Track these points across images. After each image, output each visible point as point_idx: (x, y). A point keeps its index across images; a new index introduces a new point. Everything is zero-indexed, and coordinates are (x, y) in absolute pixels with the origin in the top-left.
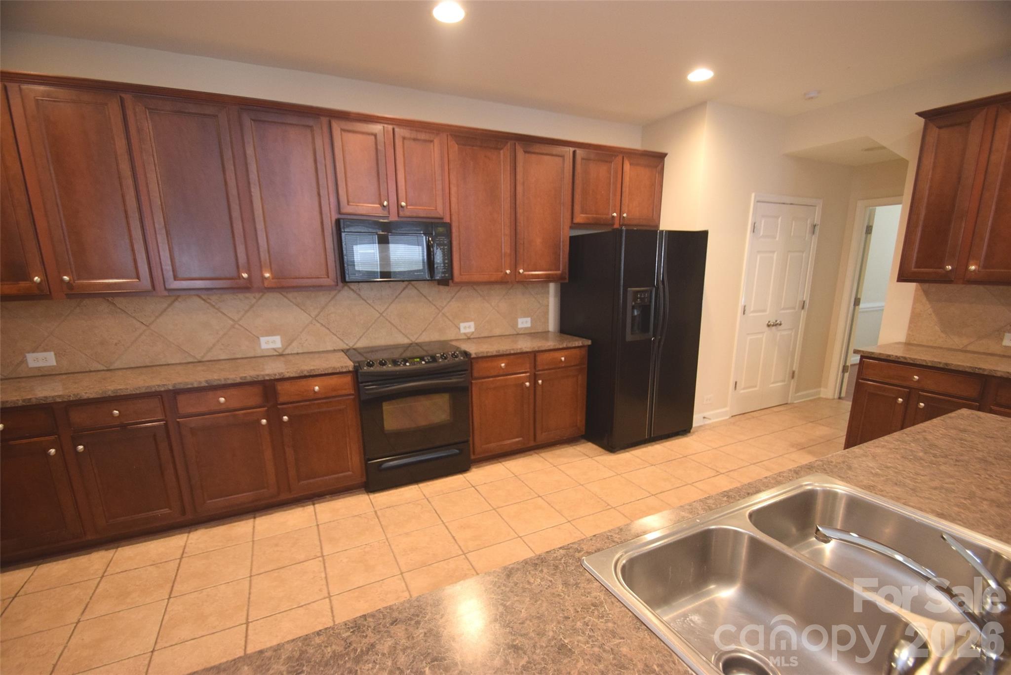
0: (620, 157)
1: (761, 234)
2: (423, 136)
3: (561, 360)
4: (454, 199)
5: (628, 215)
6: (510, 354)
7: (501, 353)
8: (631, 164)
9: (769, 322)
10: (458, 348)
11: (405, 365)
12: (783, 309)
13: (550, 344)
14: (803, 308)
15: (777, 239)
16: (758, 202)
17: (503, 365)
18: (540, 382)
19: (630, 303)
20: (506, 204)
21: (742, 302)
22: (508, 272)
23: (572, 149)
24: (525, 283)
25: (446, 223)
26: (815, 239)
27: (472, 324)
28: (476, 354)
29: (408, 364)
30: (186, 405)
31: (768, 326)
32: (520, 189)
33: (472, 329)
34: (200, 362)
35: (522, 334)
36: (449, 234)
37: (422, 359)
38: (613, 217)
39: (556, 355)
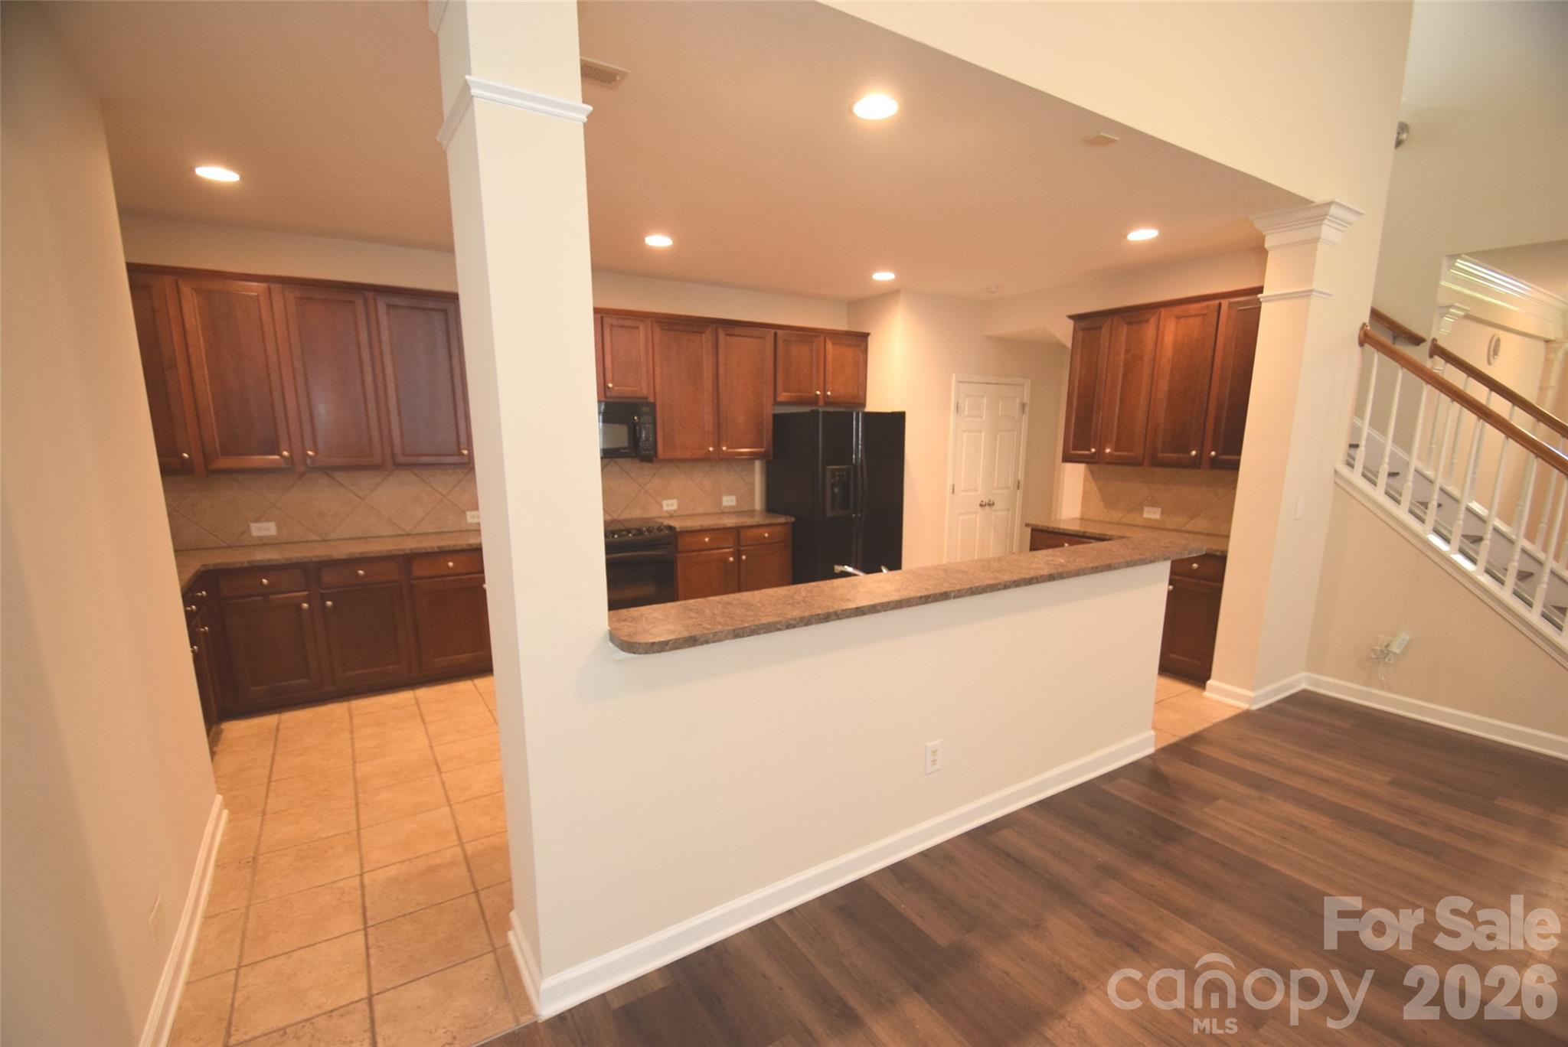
0: (822, 338)
1: (966, 413)
2: (627, 323)
3: (765, 537)
4: (658, 380)
5: (832, 393)
6: (713, 530)
7: (705, 527)
8: (833, 344)
9: (982, 501)
10: (662, 524)
11: (613, 537)
12: (998, 488)
13: (758, 519)
14: (1018, 488)
15: (984, 418)
16: (960, 382)
17: (707, 539)
18: (744, 557)
19: (829, 481)
20: (708, 385)
21: (949, 483)
22: (711, 449)
23: (772, 331)
24: (729, 460)
25: (650, 403)
26: (1025, 418)
27: (675, 502)
28: (680, 528)
29: (616, 536)
30: (419, 570)
31: (981, 505)
32: (722, 370)
33: (675, 507)
34: (408, 535)
35: (727, 513)
36: (653, 414)
37: (629, 531)
38: (817, 395)
39: (759, 531)
